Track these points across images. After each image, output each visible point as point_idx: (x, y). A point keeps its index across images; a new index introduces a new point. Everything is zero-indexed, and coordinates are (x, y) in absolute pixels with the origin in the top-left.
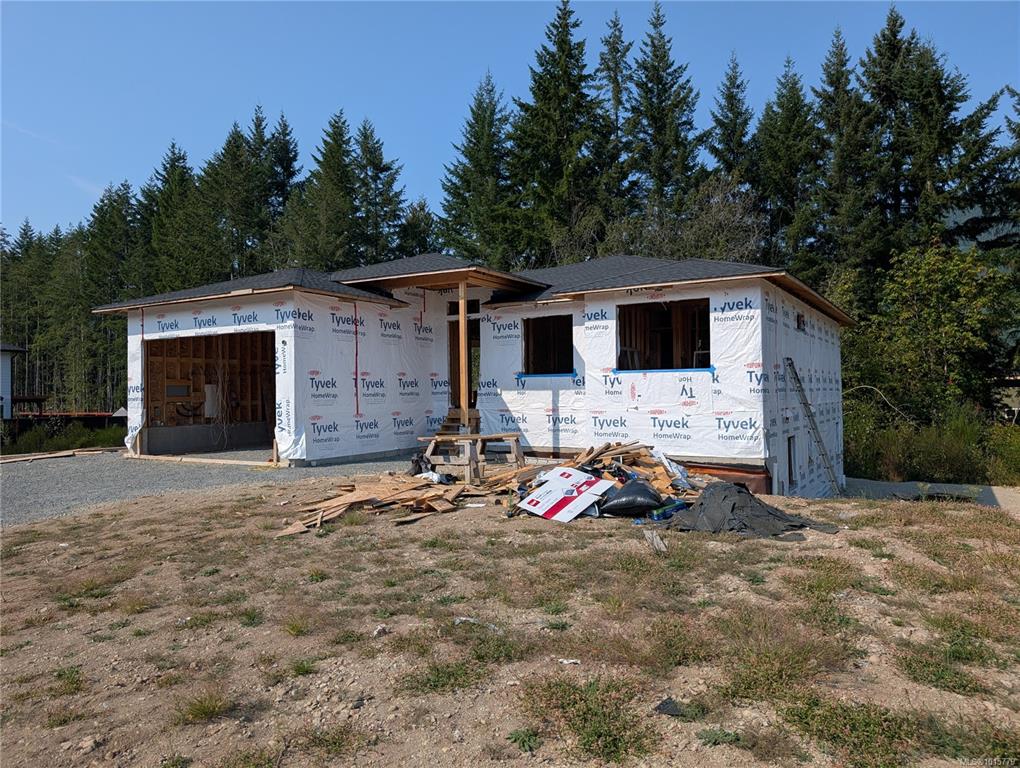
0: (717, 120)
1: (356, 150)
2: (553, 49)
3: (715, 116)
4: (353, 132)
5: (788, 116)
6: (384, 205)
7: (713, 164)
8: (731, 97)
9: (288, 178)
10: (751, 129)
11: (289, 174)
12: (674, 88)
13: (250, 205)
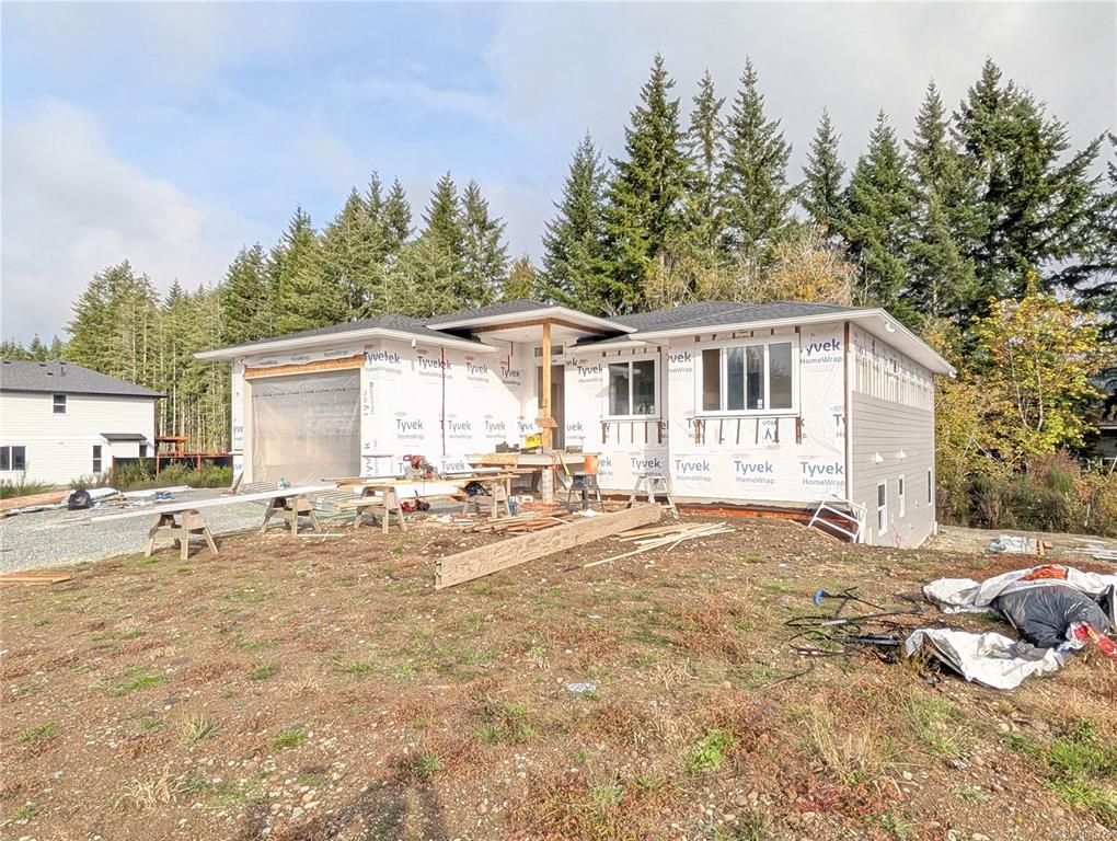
0: (809, 175)
1: (462, 210)
2: (647, 109)
3: (806, 172)
4: (460, 194)
5: (882, 167)
6: (489, 260)
7: (803, 216)
8: (823, 152)
9: (401, 238)
10: (844, 183)
11: (403, 233)
12: (767, 143)
13: (366, 263)
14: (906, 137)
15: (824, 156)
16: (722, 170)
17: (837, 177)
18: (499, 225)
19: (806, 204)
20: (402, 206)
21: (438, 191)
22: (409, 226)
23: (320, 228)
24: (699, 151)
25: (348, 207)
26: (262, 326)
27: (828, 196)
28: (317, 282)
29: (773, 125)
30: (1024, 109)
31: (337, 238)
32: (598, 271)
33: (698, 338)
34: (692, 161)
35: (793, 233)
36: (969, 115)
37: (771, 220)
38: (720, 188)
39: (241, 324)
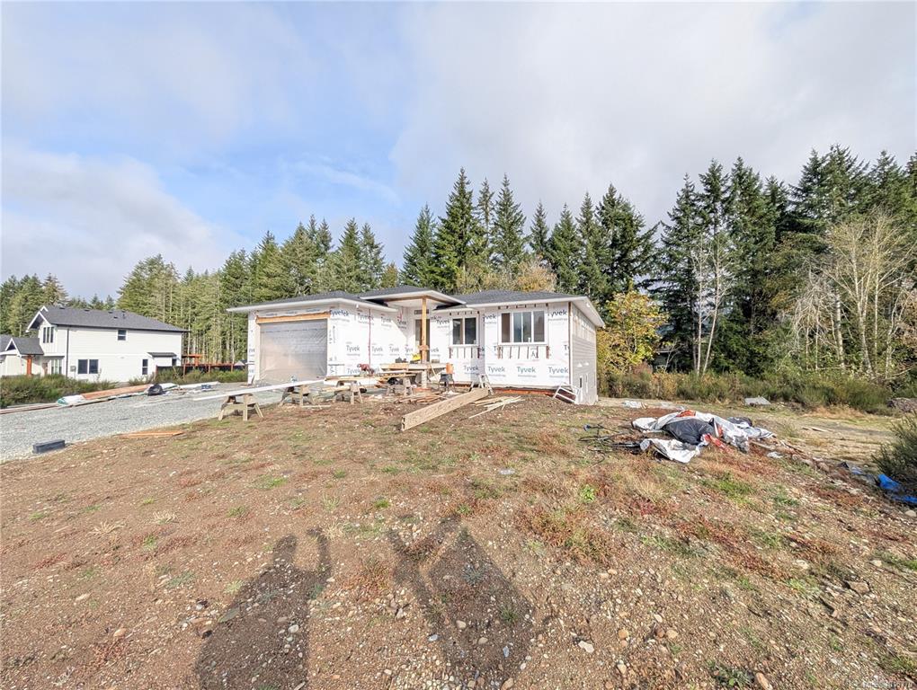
0: (534, 231)
1: (361, 237)
2: (457, 194)
3: (532, 229)
4: (359, 229)
5: (565, 230)
6: (375, 264)
7: (531, 251)
8: (539, 221)
9: (326, 250)
10: (549, 236)
11: (327, 248)
12: (514, 214)
13: (307, 262)
14: (576, 216)
15: (540, 222)
16: (493, 226)
17: (545, 233)
18: (380, 246)
19: (531, 244)
20: (327, 233)
21: (348, 227)
22: (331, 244)
23: (280, 242)
24: (482, 216)
25: (297, 232)
26: (246, 294)
27: (541, 241)
28: (279, 271)
29: (517, 206)
30: (626, 207)
31: (291, 249)
32: (432, 272)
33: (499, 308)
34: (479, 221)
35: (526, 258)
36: (603, 208)
37: (517, 251)
38: (492, 234)
39: (232, 293)
